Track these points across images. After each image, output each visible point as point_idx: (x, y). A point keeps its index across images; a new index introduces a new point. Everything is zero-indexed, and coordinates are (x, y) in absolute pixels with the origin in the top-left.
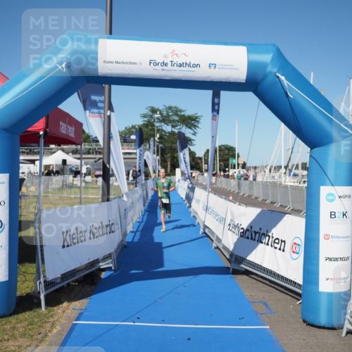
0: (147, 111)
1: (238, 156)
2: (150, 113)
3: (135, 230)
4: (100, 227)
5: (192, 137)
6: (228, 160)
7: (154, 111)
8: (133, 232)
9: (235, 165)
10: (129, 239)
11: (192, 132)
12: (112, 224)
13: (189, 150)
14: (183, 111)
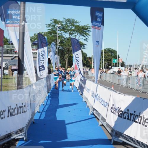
0: (51, 22)
1: (119, 57)
2: (53, 24)
3: (41, 111)
4: (15, 108)
5: (84, 42)
6: (110, 60)
7: (56, 22)
8: (39, 112)
9: (116, 64)
10: (37, 117)
11: (84, 38)
12: (25, 106)
13: (82, 52)
14: (78, 23)
